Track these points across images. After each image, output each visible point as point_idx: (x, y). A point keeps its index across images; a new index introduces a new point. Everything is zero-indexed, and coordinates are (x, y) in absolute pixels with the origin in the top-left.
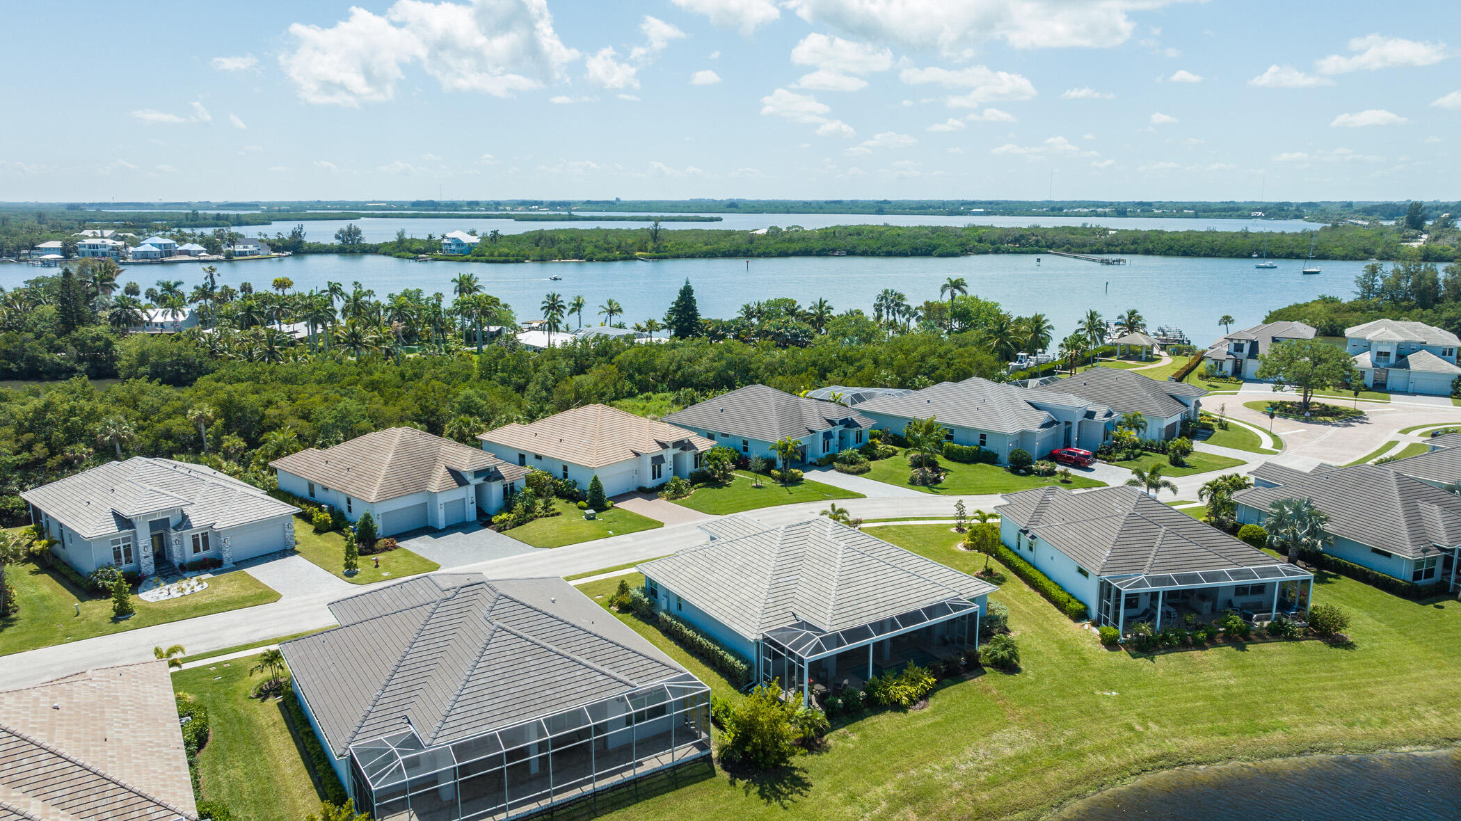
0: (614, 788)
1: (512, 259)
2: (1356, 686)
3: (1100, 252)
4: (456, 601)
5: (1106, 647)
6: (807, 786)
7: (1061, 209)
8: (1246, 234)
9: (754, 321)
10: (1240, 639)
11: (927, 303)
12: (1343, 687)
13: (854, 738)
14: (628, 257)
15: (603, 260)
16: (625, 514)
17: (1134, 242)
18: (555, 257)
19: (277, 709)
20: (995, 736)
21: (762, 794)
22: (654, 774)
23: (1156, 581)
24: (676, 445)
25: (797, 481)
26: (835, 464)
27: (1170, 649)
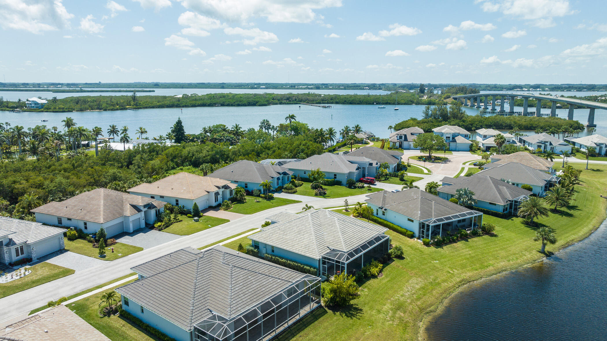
0: (295, 324)
1: (66, 110)
2: (504, 248)
3: (320, 103)
4: (205, 258)
5: (426, 246)
6: (361, 310)
7: (295, 86)
8: (369, 96)
9: (208, 134)
10: (465, 238)
11: (281, 125)
12: (501, 249)
13: (366, 290)
14: (123, 108)
15: (112, 110)
16: (210, 218)
17: (331, 99)
18: (88, 109)
19: (120, 319)
20: (410, 282)
21: (346, 315)
22: (306, 316)
23: (439, 220)
24: (223, 187)
25: (271, 198)
26: (283, 190)
27: (446, 244)
